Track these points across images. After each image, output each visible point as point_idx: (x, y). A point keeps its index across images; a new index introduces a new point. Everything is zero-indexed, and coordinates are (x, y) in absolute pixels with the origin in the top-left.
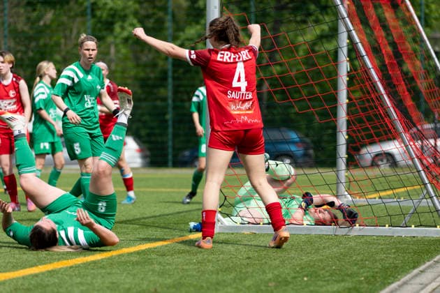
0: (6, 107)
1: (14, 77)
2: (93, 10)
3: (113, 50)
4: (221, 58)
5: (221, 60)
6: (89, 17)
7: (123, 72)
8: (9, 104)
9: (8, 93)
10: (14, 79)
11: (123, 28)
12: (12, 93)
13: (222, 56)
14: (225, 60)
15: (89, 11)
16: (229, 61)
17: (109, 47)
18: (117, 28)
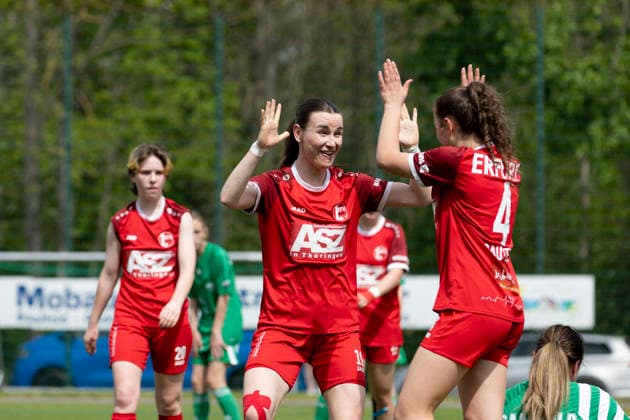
0: (150, 267)
1: (168, 205)
2: (547, 92)
3: (585, 169)
4: (479, 167)
5: (480, 172)
6: (540, 105)
7: (607, 210)
8: (159, 261)
9: (155, 239)
10: (170, 211)
11: (608, 130)
12: (164, 239)
13: (481, 163)
14: (486, 173)
15: (540, 93)
16: (492, 174)
17: (579, 164)
18: (596, 129)
